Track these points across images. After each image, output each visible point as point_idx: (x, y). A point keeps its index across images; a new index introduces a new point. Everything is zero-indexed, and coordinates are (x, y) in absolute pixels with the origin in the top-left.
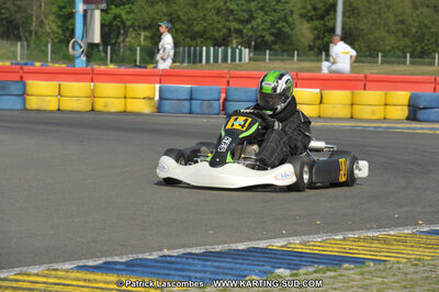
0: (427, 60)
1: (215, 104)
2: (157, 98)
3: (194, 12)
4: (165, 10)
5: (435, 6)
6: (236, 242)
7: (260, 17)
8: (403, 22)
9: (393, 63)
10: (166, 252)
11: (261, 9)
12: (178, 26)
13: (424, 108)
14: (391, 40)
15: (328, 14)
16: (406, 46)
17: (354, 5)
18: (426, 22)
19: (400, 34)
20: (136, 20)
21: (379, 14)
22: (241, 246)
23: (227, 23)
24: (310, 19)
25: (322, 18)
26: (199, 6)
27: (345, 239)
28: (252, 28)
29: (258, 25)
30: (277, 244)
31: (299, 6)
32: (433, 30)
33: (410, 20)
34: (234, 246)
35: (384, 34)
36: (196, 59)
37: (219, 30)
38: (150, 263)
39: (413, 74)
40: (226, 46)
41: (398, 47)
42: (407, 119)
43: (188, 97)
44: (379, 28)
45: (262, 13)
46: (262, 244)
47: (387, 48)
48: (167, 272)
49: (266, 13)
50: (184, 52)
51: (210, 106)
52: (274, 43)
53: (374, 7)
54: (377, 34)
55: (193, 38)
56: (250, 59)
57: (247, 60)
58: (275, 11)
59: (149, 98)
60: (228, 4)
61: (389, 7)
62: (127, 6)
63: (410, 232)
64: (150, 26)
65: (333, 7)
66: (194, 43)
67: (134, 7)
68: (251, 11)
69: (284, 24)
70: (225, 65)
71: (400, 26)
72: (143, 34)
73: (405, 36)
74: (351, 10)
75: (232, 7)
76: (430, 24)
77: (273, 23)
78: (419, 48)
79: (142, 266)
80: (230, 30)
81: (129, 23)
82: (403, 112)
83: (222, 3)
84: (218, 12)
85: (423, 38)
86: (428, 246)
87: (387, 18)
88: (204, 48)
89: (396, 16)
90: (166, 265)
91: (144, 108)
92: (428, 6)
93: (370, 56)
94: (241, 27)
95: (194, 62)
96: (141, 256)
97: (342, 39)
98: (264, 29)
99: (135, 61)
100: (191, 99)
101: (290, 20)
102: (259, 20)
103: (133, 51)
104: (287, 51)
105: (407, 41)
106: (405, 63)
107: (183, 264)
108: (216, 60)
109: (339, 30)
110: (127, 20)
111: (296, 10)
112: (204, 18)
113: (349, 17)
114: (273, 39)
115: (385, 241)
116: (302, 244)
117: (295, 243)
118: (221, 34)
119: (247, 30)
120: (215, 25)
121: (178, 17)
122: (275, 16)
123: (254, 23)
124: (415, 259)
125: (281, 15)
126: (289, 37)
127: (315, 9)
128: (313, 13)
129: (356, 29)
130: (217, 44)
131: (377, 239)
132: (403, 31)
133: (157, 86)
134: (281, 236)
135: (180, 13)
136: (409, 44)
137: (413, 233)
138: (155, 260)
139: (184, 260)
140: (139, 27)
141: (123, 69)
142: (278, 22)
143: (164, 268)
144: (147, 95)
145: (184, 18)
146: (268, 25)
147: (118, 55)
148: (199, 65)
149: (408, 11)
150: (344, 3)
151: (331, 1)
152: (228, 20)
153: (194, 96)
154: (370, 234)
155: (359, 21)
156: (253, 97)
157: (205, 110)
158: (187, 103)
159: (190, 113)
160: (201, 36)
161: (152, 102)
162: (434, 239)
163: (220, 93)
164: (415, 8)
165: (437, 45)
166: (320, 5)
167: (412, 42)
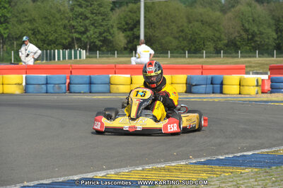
0: (197, 55)
1: (63, 86)
2: (24, 84)
4: (29, 27)
5: (202, 21)
6: (73, 175)
7: (92, 30)
8: (182, 31)
9: (177, 57)
10: (26, 184)
11: (93, 24)
12: (38, 37)
13: (196, 85)
14: (175, 43)
15: (136, 27)
16: (185, 47)
17: (152, 21)
18: (197, 31)
19: (181, 39)
20: (10, 33)
21: (167, 26)
22: (76, 178)
23: (71, 34)
24: (124, 30)
25: (132, 29)
26: (52, 24)
28: (87, 37)
29: (91, 35)
30: (100, 175)
31: (116, 22)
32: (202, 36)
33: (187, 30)
34: (71, 178)
35: (171, 39)
36: (51, 58)
37: (66, 39)
39: (189, 64)
40: (71, 49)
41: (180, 47)
42: (186, 92)
43: (45, 82)
44: (167, 36)
45: (93, 27)
46: (90, 176)
47: (174, 48)
49: (96, 27)
50: (44, 53)
51: (59, 88)
52: (102, 46)
54: (167, 39)
55: (48, 45)
56: (86, 57)
57: (84, 58)
58: (101, 25)
59: (18, 84)
60: (71, 22)
61: (173, 22)
62: (4, 25)
63: (184, 163)
64: (19, 37)
65: (138, 22)
66: (50, 47)
67: (9, 25)
68: (86, 26)
69: (108, 34)
70: (70, 61)
71: (181, 34)
72: (15, 43)
73: (184, 40)
74: (149, 24)
75: (73, 24)
76: (199, 32)
77: (101, 34)
78: (193, 48)
80: (73, 39)
81: (5, 36)
82: (183, 88)
83: (67, 22)
84: (65, 27)
85: (195, 41)
86: (195, 172)
87: (173, 29)
88: (56, 51)
89: (178, 27)
91: (16, 90)
92: (197, 21)
93: (163, 53)
94: (80, 36)
95: (50, 60)
96: (8, 187)
98: (95, 38)
99: (11, 60)
100: (47, 84)
101: (111, 31)
102: (91, 32)
103: (9, 54)
104: (110, 51)
105: (185, 43)
106: (185, 57)
108: (64, 58)
109: (142, 37)
110: (4, 33)
111: (114, 25)
112: (55, 31)
113: (149, 29)
114: (100, 43)
115: (169, 170)
116: (115, 174)
117: (111, 174)
118: (67, 41)
119: (84, 38)
120: (63, 35)
121: (39, 31)
122: (102, 29)
123: (88, 34)
125: (106, 28)
126: (111, 42)
127: (127, 24)
128: (126, 27)
129: (154, 36)
130: (65, 47)
131: (164, 169)
132: (182, 37)
133: (24, 76)
134: (103, 169)
136: (187, 45)
137: (186, 164)
140: (13, 38)
142: (104, 33)
144: (17, 82)
145: (43, 32)
146: (97, 34)
148: (53, 61)
149: (185, 24)
150: (145, 20)
151: (137, 19)
152: (71, 32)
153: (49, 82)
154: (159, 166)
155: (155, 31)
156: (88, 82)
157: (57, 90)
158: (44, 87)
159: (47, 93)
160: (54, 43)
161: (21, 87)
162: (199, 167)
163: (66, 79)
164: (190, 22)
165: (204, 45)
166: (130, 22)
167: (189, 44)
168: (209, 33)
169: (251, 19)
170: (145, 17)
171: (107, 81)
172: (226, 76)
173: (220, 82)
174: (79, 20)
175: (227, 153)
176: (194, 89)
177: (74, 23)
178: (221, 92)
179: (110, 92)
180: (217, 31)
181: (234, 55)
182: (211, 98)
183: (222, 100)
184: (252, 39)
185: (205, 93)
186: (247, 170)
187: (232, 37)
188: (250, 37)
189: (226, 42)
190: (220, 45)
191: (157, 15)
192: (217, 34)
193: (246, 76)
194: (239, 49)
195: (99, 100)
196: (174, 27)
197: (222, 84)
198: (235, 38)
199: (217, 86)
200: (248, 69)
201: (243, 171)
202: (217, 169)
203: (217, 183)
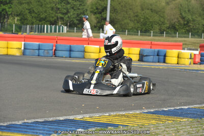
0: (148, 34)
1: (51, 52)
2: (23, 48)
3: (41, 9)
4: (27, 7)
5: (151, 9)
7: (72, 12)
8: (137, 16)
9: (132, 35)
10: (26, 121)
11: (73, 8)
12: (33, 15)
13: (146, 56)
14: (131, 25)
15: (103, 12)
16: (138, 27)
17: (115, 8)
18: (147, 16)
19: (136, 22)
20: (13, 11)
21: (127, 12)
22: (61, 118)
23: (57, 14)
24: (95, 13)
25: (100, 13)
26: (43, 6)
27: (109, 115)
28: (68, 17)
29: (71, 16)
30: (78, 117)
31: (90, 7)
32: (151, 20)
33: (140, 15)
35: (129, 21)
36: (42, 31)
37: (53, 17)
38: (18, 126)
39: (141, 40)
40: (56, 25)
41: (135, 28)
42: (139, 60)
43: (37, 48)
44: (126, 19)
45: (73, 10)
46: (71, 117)
47: (130, 28)
48: (26, 130)
49: (74, 10)
50: (36, 27)
51: (48, 53)
52: (78, 24)
53: (124, 9)
54: (125, 21)
55: (40, 21)
56: (67, 31)
57: (66, 32)
58: (79, 9)
59: (19, 49)
60: (57, 5)
61: (130, 9)
62: (9, 5)
63: (139, 112)
64: (19, 14)
65: (106, 8)
66: (41, 23)
67: (12, 6)
68: (67, 9)
70: (55, 34)
71: (136, 18)
72: (16, 18)
73: (138, 22)
74: (113, 10)
76: (149, 18)
77: (78, 15)
78: (144, 29)
79: (14, 127)
80: (58, 18)
81: (9, 13)
82: (137, 58)
83: (54, 5)
84: (52, 9)
85: (146, 24)
86: (147, 119)
87: (130, 14)
88: (46, 26)
89: (134, 13)
90: (26, 127)
91: (16, 53)
92: (148, 9)
93: (122, 31)
94: (63, 16)
95: (41, 32)
96: (13, 123)
97: (110, 23)
98: (73, 18)
99: (12, 31)
100: (39, 49)
101: (86, 13)
102: (71, 13)
103: (11, 26)
105: (139, 25)
106: (138, 35)
107: (34, 126)
108: (51, 31)
109: (108, 19)
110: (9, 11)
111: (88, 9)
112: (45, 12)
113: (113, 13)
114: (78, 22)
115: (128, 117)
116: (89, 117)
117: (87, 117)
118: (54, 19)
119: (66, 17)
120: (51, 15)
121: (33, 11)
122: (79, 12)
123: (69, 14)
124: (141, 125)
125: (82, 11)
127: (97, 9)
128: (96, 11)
129: (116, 18)
130: (52, 24)
131: (124, 115)
132: (137, 20)
133: (23, 43)
134: (81, 114)
135: (34, 9)
136: (140, 26)
137: (140, 113)
138: (20, 125)
139: (34, 125)
140: (15, 15)
141: (7, 35)
142: (80, 14)
143: (25, 128)
144: (18, 47)
145: (36, 11)
146: (76, 15)
147: (4, 28)
148: (43, 33)
149: (139, 11)
150: (111, 7)
151: (105, 5)
152: (57, 13)
153: (40, 48)
154: (121, 113)
155: (117, 15)
156: (69, 49)
157: (46, 55)
158: (37, 51)
159: (39, 56)
160: (44, 20)
161: (20, 51)
162: (150, 116)
163: (53, 47)
164: (143, 10)
165: (152, 27)
166: (99, 7)
167: (141, 26)
168: (156, 18)
169: (187, 10)
170: (111, 4)
171: (83, 49)
172: (168, 50)
173: (163, 54)
174: (63, 4)
175: (170, 107)
176: (145, 59)
177: (59, 6)
178: (164, 62)
179: (84, 58)
180: (162, 17)
181: (173, 35)
182: (157, 66)
183: (166, 68)
184: (187, 24)
185: (153, 62)
186: (184, 120)
187: (173, 22)
188: (186, 22)
189: (168, 25)
190: (164, 27)
191: (120, 4)
192: (162, 20)
193: (183, 51)
194: (177, 31)
195: (76, 63)
196: (131, 12)
197: (165, 56)
198: (175, 23)
199: (162, 57)
200: (184, 46)
201: (181, 120)
202: (163, 117)
203: (163, 127)
